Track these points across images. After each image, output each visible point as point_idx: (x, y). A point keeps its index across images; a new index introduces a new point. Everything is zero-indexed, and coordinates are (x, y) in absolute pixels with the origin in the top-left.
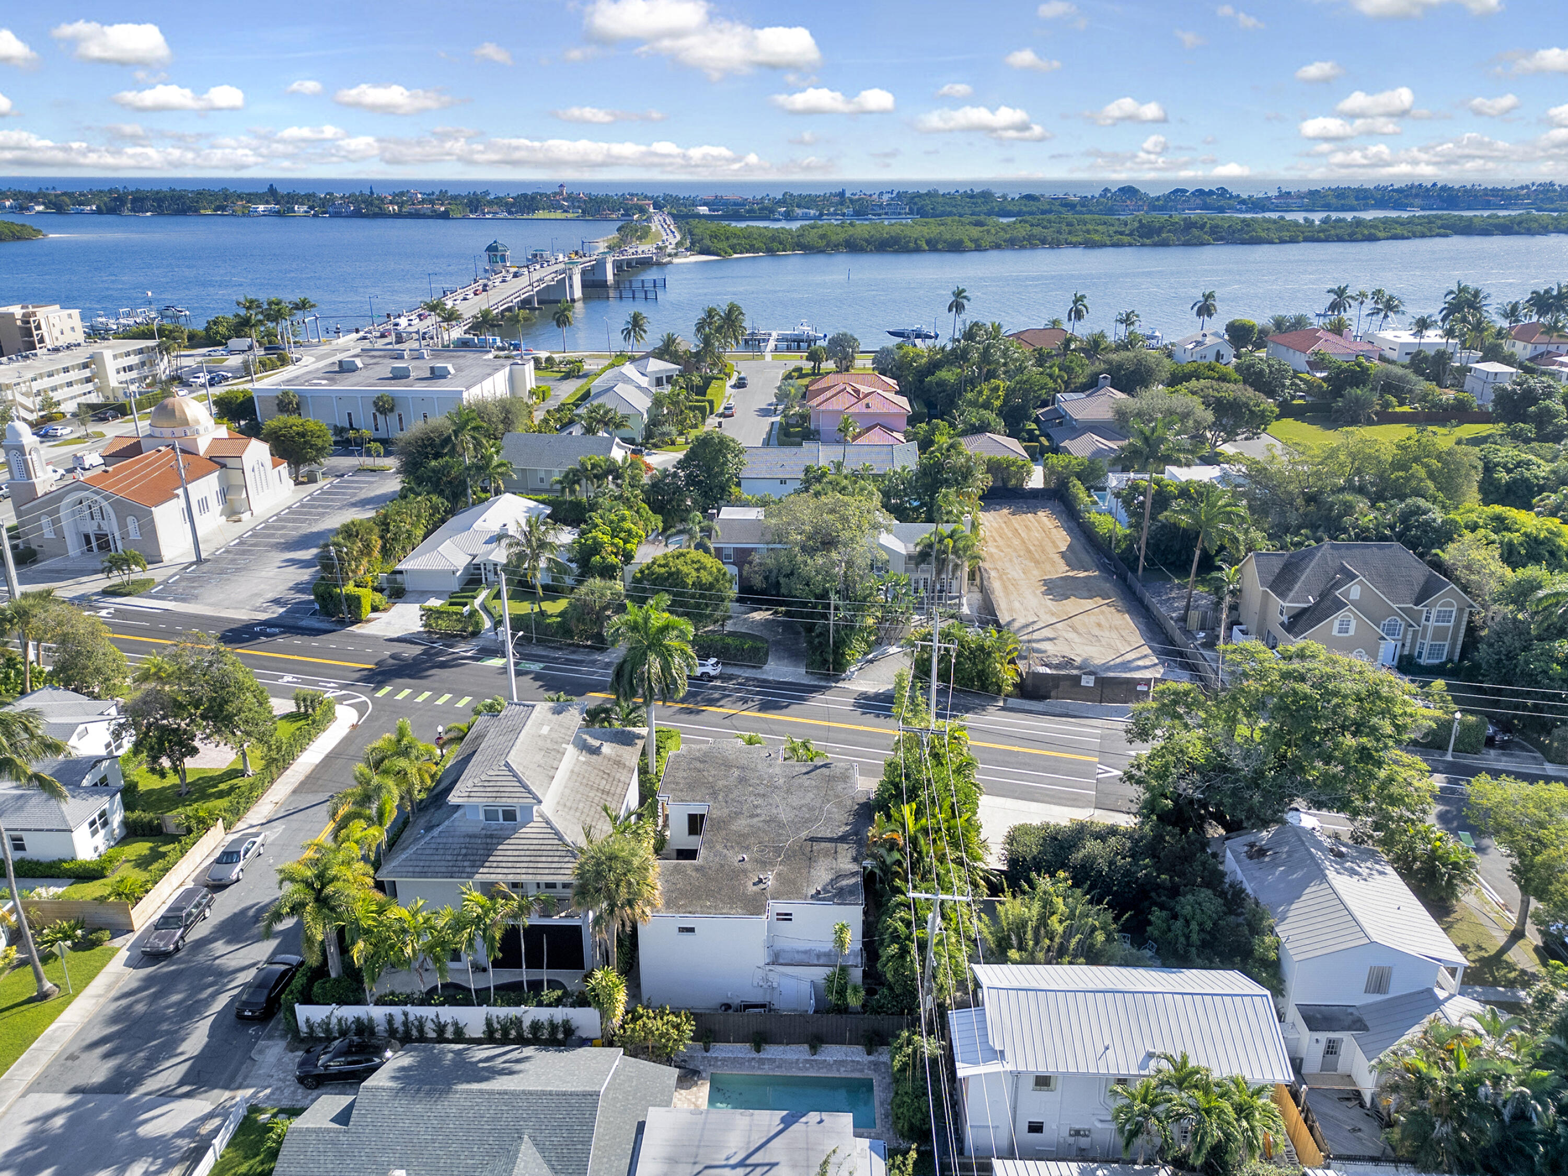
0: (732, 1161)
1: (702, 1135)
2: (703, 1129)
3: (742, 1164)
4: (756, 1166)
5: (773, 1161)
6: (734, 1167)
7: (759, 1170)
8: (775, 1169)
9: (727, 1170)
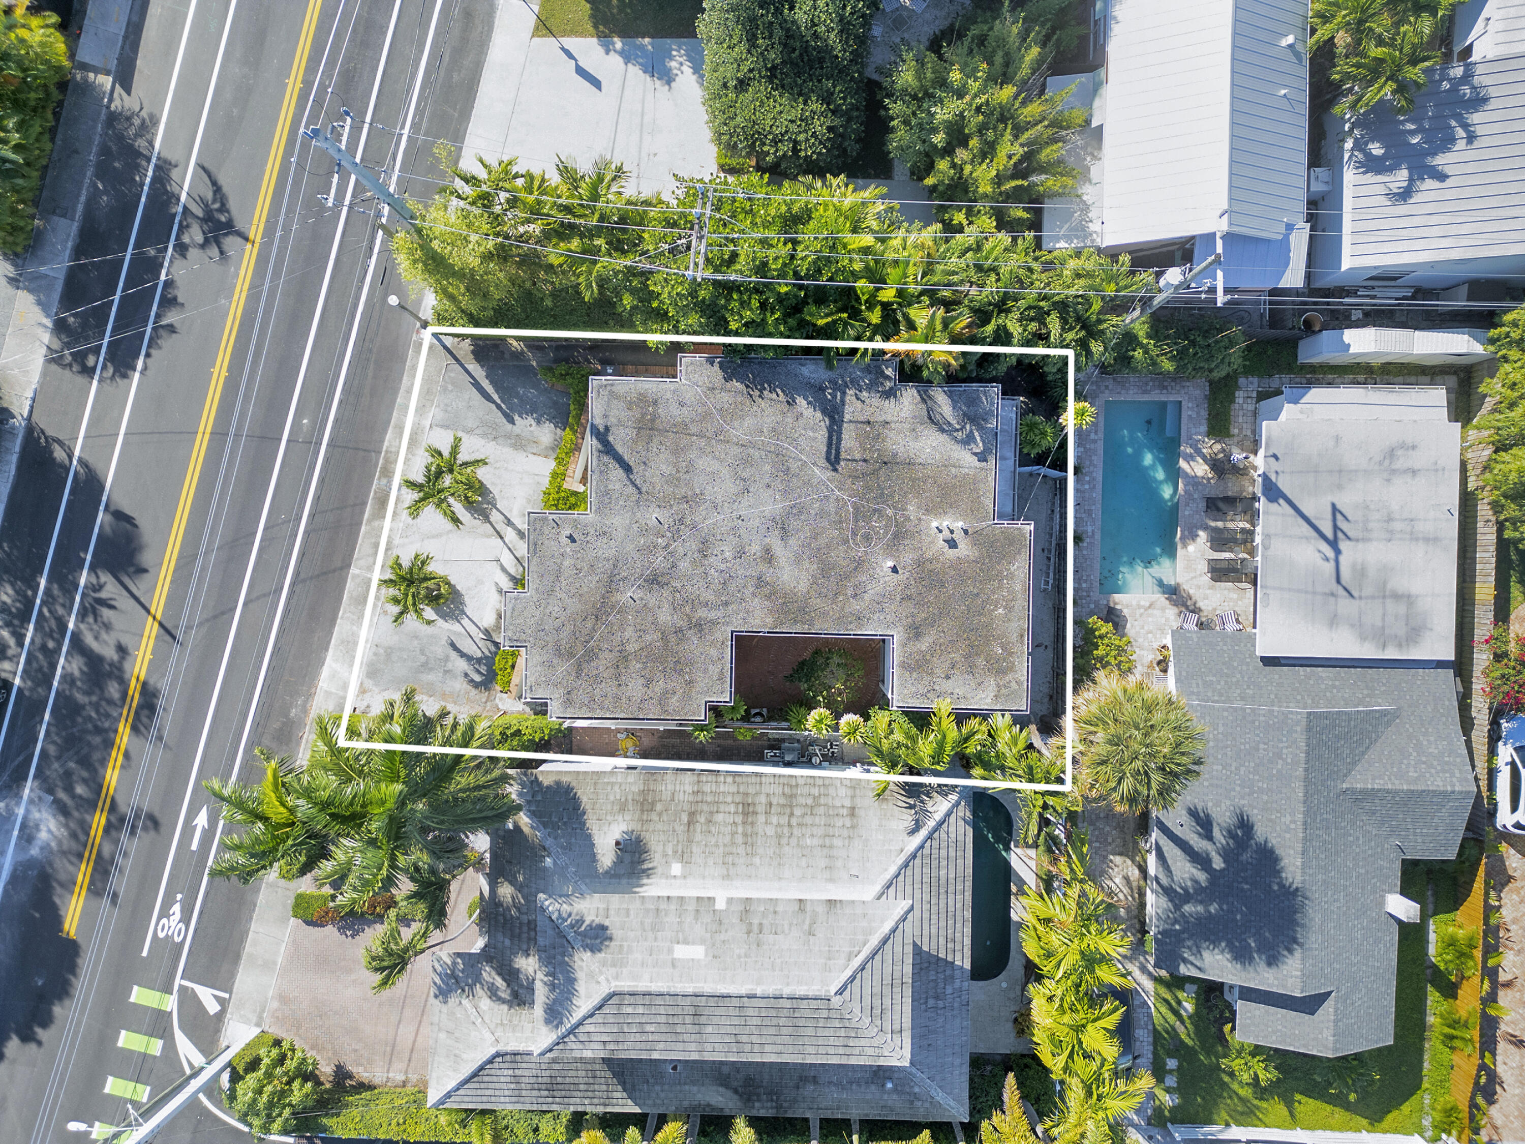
0: (1330, 553)
1: (1299, 591)
2: (1290, 590)
3: (1334, 544)
4: (1336, 528)
5: (1329, 509)
6: (1338, 552)
7: (1342, 524)
8: (1339, 506)
9: (1342, 559)
